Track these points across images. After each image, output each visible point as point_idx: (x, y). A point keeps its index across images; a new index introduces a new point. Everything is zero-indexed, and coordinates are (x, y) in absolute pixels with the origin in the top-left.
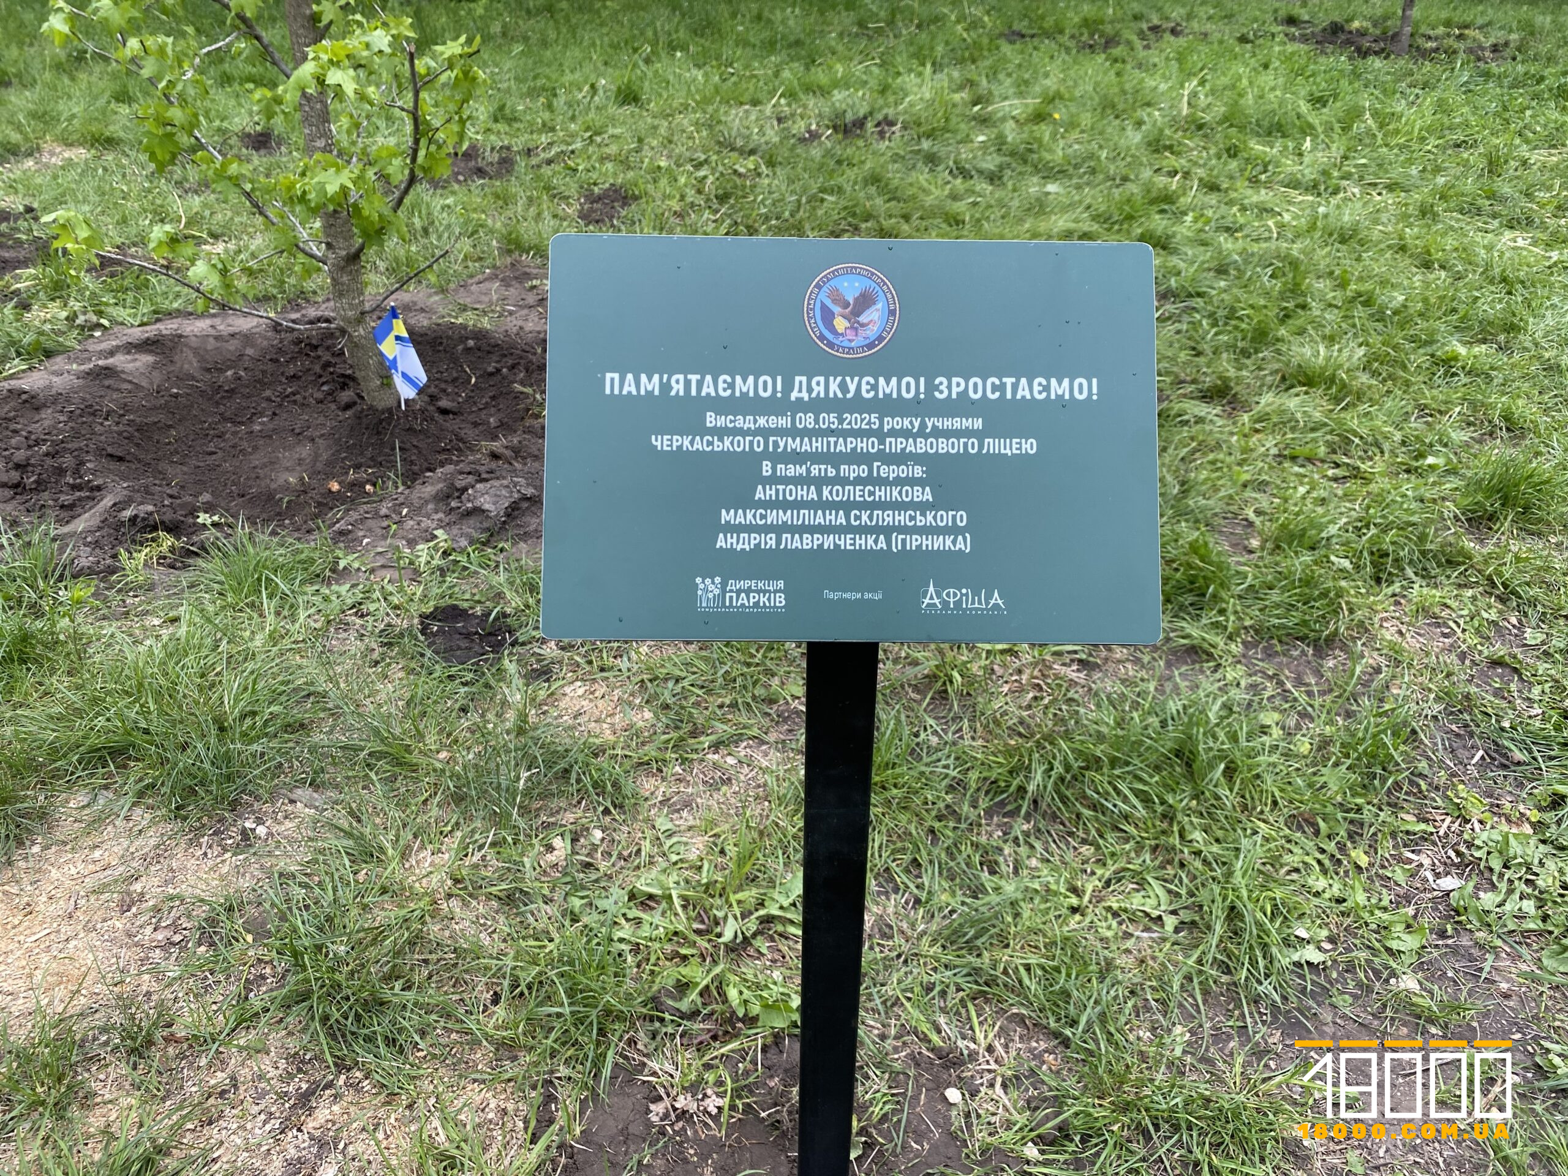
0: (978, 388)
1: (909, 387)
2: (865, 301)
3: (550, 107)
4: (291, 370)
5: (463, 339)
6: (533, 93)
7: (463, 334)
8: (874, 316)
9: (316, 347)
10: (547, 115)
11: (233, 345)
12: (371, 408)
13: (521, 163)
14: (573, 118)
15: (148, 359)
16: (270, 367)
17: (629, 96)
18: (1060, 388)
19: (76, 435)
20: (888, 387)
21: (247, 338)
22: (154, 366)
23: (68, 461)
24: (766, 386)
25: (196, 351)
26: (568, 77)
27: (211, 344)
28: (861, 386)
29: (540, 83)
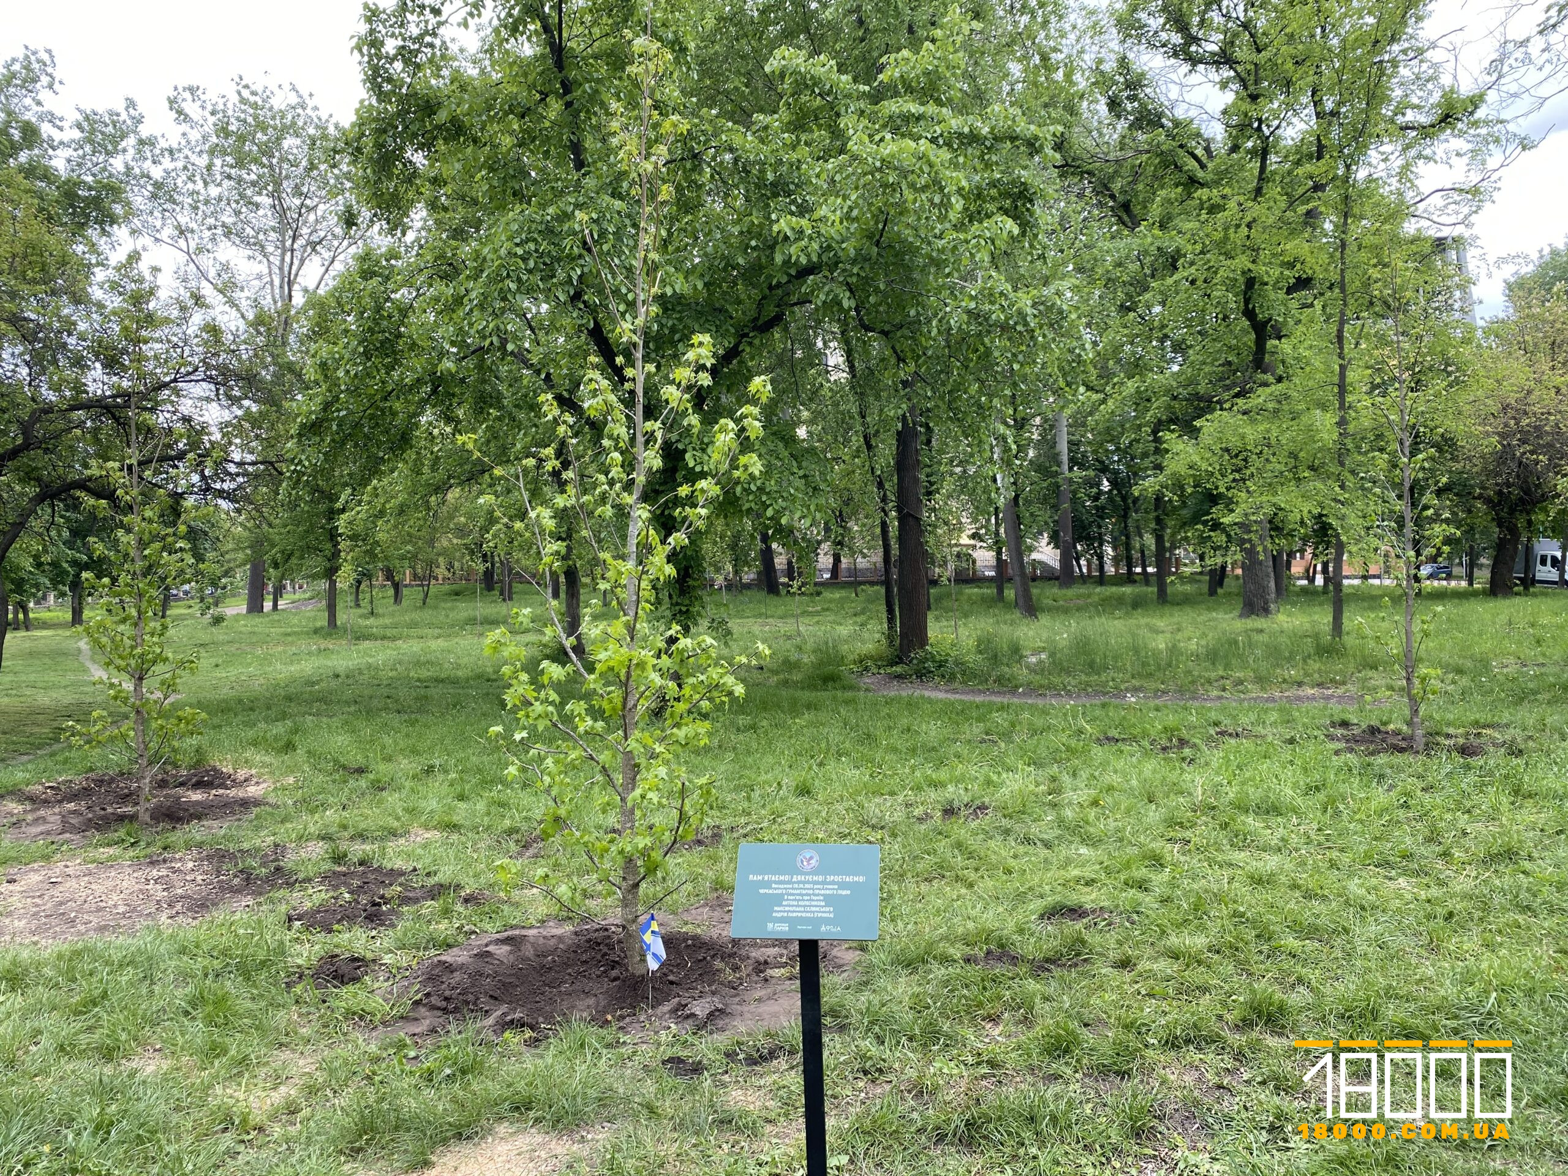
0: (837, 878)
1: (821, 878)
2: (811, 858)
3: (749, 799)
4: (584, 957)
5: (685, 940)
6: (737, 789)
7: (685, 937)
8: (813, 862)
9: (599, 944)
10: (746, 804)
11: (553, 942)
12: (633, 975)
13: (727, 836)
14: (764, 806)
15: (507, 948)
16: (572, 955)
17: (804, 791)
18: (856, 879)
19: (473, 985)
20: (815, 878)
21: (560, 938)
22: (511, 952)
23: (471, 998)
24: (787, 878)
25: (533, 944)
26: (764, 777)
27: (541, 941)
28: (810, 878)
29: (742, 782)
